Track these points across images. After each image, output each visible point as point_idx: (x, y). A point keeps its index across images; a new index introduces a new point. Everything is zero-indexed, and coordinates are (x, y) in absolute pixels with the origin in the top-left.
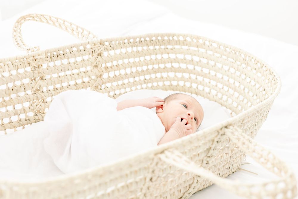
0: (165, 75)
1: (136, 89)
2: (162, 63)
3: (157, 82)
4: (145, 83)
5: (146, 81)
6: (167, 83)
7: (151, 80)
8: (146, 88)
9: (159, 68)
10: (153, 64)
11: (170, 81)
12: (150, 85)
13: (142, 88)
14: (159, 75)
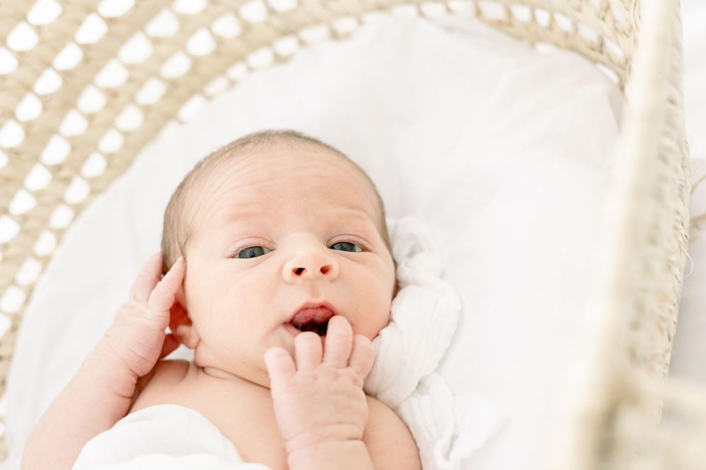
0: (112, 75)
1: (60, 234)
2: (56, 50)
3: (110, 125)
4: (67, 181)
5: (65, 173)
6: (152, 92)
7: (81, 148)
8: (94, 192)
9: (66, 75)
10: (29, 88)
11: (157, 75)
12: (95, 166)
13: (78, 209)
14: (92, 100)
